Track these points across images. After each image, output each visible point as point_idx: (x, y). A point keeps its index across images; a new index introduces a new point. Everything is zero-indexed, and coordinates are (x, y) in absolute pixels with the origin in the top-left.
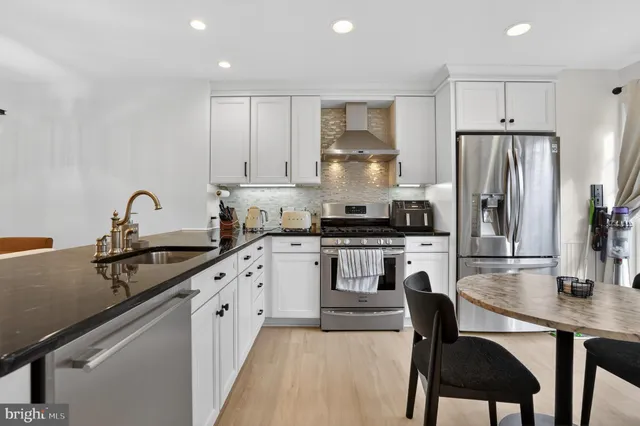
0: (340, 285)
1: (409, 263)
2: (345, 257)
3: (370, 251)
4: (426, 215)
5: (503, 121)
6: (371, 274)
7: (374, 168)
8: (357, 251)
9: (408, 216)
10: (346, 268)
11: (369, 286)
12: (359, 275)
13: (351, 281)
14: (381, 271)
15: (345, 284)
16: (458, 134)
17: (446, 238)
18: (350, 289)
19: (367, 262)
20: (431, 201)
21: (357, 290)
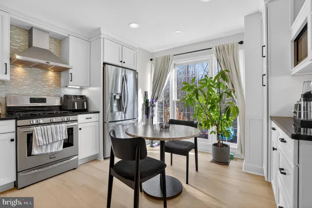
0: (35, 151)
1: (80, 129)
2: (39, 132)
3: (58, 125)
4: (85, 103)
5: (121, 62)
6: (59, 139)
7: (51, 74)
8: (49, 127)
9: (76, 103)
10: (40, 139)
11: (57, 147)
12: (51, 141)
13: (44, 147)
14: (65, 136)
15: (39, 150)
16: (104, 64)
17: (98, 114)
18: (44, 152)
19: (57, 132)
20: (86, 96)
21: (49, 151)
